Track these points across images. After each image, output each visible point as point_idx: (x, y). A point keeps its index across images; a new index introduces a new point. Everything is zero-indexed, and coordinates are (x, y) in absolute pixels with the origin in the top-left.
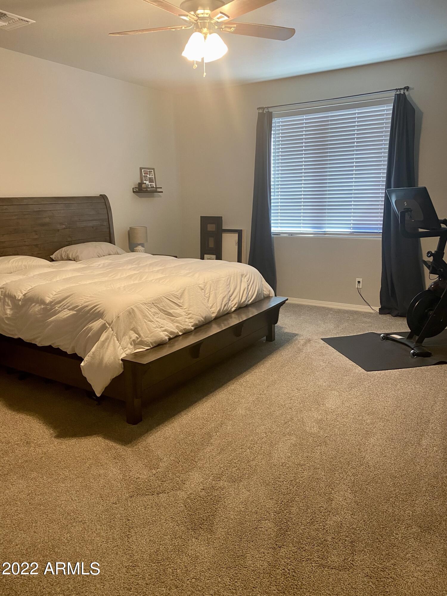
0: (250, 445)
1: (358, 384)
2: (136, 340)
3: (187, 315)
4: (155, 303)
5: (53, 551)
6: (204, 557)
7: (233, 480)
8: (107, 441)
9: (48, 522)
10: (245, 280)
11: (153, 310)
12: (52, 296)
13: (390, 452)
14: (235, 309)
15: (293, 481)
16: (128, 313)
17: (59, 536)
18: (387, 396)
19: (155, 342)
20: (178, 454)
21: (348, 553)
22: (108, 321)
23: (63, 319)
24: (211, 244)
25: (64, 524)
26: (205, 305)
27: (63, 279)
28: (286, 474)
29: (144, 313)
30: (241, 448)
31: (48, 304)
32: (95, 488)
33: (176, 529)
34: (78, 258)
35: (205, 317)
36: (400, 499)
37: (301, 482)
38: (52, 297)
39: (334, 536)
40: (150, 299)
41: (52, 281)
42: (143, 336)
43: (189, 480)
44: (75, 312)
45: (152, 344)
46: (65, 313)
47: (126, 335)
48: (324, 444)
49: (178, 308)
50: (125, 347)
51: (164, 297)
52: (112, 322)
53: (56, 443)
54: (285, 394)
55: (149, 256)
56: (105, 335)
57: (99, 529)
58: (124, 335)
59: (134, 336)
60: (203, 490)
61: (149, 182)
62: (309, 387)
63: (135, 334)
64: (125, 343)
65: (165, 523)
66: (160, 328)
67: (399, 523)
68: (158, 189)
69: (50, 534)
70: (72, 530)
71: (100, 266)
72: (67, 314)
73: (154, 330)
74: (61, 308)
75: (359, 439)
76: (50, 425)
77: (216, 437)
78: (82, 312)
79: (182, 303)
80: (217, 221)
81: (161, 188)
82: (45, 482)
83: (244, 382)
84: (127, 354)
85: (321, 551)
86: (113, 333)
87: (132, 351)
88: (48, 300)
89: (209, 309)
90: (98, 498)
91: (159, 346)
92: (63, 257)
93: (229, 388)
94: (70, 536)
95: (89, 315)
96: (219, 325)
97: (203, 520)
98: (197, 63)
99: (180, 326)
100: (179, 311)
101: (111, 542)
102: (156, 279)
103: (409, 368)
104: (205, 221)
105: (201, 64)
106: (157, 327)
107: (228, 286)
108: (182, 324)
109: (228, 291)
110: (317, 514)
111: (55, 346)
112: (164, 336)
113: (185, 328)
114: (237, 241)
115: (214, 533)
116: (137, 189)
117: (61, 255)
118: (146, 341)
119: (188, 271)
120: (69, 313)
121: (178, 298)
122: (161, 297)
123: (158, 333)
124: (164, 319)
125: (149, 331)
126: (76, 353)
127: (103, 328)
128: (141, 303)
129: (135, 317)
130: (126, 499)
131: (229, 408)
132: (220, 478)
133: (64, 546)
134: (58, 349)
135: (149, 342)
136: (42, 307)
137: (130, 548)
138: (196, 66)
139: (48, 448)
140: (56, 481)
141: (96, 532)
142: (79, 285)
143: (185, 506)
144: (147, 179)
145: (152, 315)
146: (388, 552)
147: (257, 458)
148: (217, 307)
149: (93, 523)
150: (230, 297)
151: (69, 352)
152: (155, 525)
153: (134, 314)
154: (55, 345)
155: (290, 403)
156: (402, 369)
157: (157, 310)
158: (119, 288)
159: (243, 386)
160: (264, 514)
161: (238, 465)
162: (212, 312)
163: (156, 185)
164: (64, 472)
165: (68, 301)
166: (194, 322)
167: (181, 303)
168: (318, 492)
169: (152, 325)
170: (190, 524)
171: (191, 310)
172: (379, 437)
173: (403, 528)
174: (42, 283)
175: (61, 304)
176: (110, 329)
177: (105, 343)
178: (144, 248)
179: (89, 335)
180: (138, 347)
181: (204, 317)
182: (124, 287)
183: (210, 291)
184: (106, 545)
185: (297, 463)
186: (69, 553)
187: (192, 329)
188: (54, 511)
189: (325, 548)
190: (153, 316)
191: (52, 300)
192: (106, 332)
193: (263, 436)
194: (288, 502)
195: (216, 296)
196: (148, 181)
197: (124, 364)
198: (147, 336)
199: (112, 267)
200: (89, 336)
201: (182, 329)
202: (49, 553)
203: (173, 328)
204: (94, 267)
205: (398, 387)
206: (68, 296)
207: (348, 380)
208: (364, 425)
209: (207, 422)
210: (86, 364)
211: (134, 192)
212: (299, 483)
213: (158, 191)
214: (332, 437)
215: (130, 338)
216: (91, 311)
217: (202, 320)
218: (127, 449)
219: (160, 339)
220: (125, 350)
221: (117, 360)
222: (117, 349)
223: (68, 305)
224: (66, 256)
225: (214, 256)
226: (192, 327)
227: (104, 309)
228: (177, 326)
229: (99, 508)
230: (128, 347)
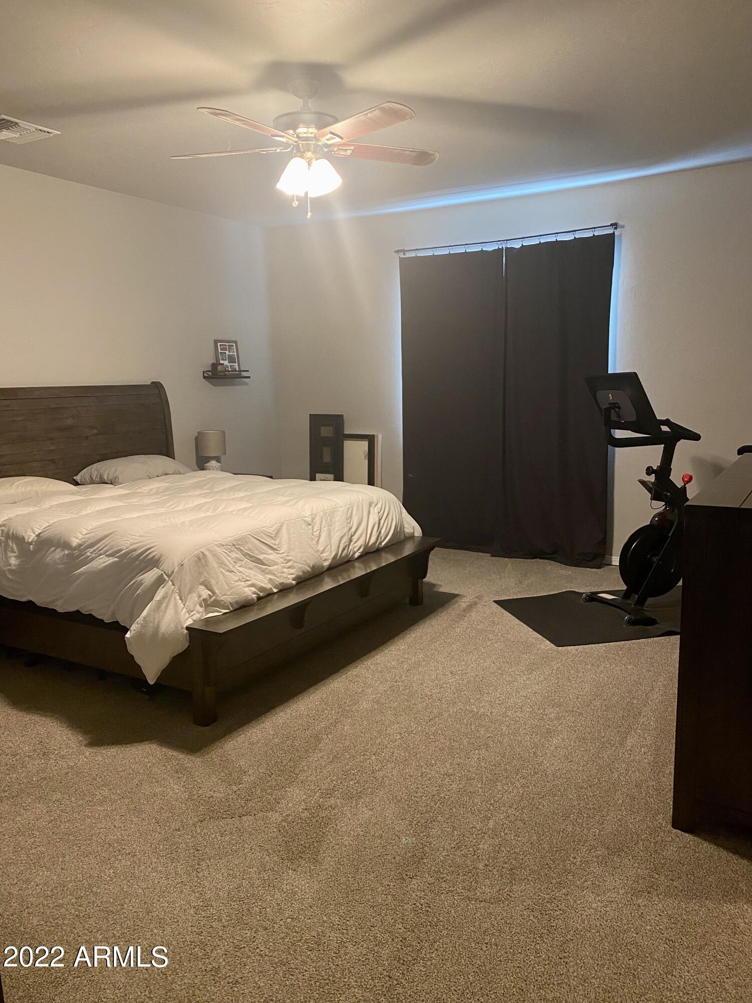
0: (376, 751)
1: (542, 664)
2: (208, 599)
3: (286, 563)
4: (237, 545)
5: (90, 891)
6: (305, 892)
7: (349, 797)
8: (164, 749)
9: (81, 856)
10: (375, 511)
11: (234, 555)
12: (80, 536)
13: (579, 756)
14: (359, 554)
15: (436, 796)
16: (196, 559)
17: (98, 872)
18: (583, 681)
19: (237, 602)
20: (270, 764)
21: (505, 883)
22: (166, 572)
23: (99, 569)
24: (327, 458)
25: (104, 858)
26: (313, 548)
27: (97, 511)
28: (427, 787)
29: (220, 560)
30: (362, 754)
31: (75, 549)
32: (148, 812)
33: (266, 860)
34: (117, 480)
35: (313, 565)
36: (585, 815)
37: (446, 797)
38: (80, 538)
39: (488, 863)
40: (230, 539)
41: (79, 514)
42: (219, 594)
43: (285, 798)
44: (116, 559)
45: (232, 606)
46: (101, 561)
47: (194, 592)
48: (485, 747)
49: (271, 552)
50: (191, 609)
51: (251, 535)
52: (173, 572)
53: (87, 754)
54: (433, 681)
55: (228, 477)
56: (162, 592)
57: (155, 863)
58: (191, 591)
59: (205, 593)
60: (306, 809)
61: (229, 363)
62: (469, 671)
63: (207, 591)
64: (192, 604)
65: (250, 852)
66: (244, 581)
67: (579, 845)
68: (242, 373)
69: (85, 870)
70: (116, 865)
71: (151, 492)
72: (104, 562)
73: (234, 585)
74: (95, 554)
75: (536, 740)
76: (78, 729)
77: (327, 741)
78: (127, 559)
79: (278, 545)
80: (337, 421)
81: (248, 371)
82: (74, 805)
83: (372, 665)
84: (195, 621)
85: (468, 880)
86: (174, 589)
87: (202, 616)
88: (75, 542)
89: (319, 553)
90: (152, 824)
91: (243, 608)
92: (94, 479)
93: (349, 673)
94: (113, 872)
95: (137, 562)
96: (334, 578)
97: (305, 847)
98: (298, 198)
99: (275, 580)
100: (273, 556)
101: (173, 877)
102: (240, 510)
103: (620, 641)
104: (317, 421)
105: (303, 200)
106: (239, 580)
107: (349, 520)
108: (278, 576)
109: (349, 528)
110: (467, 837)
111: (85, 612)
112: (250, 593)
113: (283, 583)
114: (367, 453)
115: (319, 863)
116: (210, 373)
117: (91, 476)
118: (223, 601)
119: (288, 498)
120: (108, 561)
121: (272, 537)
122: (246, 536)
123: (241, 589)
124: (251, 569)
125: (228, 585)
126: (117, 622)
127: (160, 582)
128: (216, 545)
129: (207, 565)
130: (194, 824)
131: (348, 701)
132: (330, 794)
133: (105, 884)
134: (91, 615)
135: (229, 603)
136: (66, 553)
137: (200, 884)
138: (297, 203)
139: (76, 760)
140: (90, 804)
141: (151, 867)
142: (121, 520)
143: (280, 831)
144: (226, 357)
145: (232, 562)
146: (560, 880)
147: (385, 767)
148: (331, 551)
149: (146, 855)
150: (352, 536)
151: (107, 619)
152: (236, 856)
153: (205, 561)
154: (85, 610)
155: (439, 693)
156: (610, 643)
157: (239, 555)
158: (183, 523)
159: (370, 671)
160: (392, 838)
161: (357, 777)
162: (323, 559)
163: (239, 367)
164: (101, 792)
165: (106, 544)
166: (297, 573)
167: (276, 545)
168: (471, 809)
169: (232, 577)
170: (286, 852)
171: (291, 556)
172: (566, 736)
173: (584, 850)
174: (66, 516)
175: (95, 548)
176: (170, 583)
177: (162, 604)
178: (220, 464)
179: (138, 592)
180: (210, 610)
181: (311, 566)
182: (190, 521)
183: (321, 527)
184: (165, 881)
185: (442, 773)
186: (113, 893)
187: (292, 583)
188: (89, 842)
189: (474, 878)
190: (234, 564)
191: (82, 542)
192: (163, 587)
193: (396, 737)
194: (426, 823)
195: (329, 535)
196: (226, 360)
197: (190, 635)
198: (223, 593)
199: (170, 492)
200: (139, 594)
201: (278, 583)
202: (85, 894)
203: (264, 581)
204: (143, 493)
205: (601, 668)
206: (105, 536)
207: (529, 660)
208: (546, 720)
209: (314, 721)
210: (134, 634)
211: (204, 377)
212: (445, 798)
213: (242, 376)
214: (497, 737)
215: (200, 596)
216: (141, 557)
217: (308, 571)
218: (195, 759)
219: (244, 598)
220: (191, 615)
221: (180, 628)
222: (180, 611)
223: (105, 548)
224: (99, 477)
225: (331, 476)
226: (293, 580)
227: (160, 553)
228: (270, 580)
229: (155, 836)
230: (196, 609)
